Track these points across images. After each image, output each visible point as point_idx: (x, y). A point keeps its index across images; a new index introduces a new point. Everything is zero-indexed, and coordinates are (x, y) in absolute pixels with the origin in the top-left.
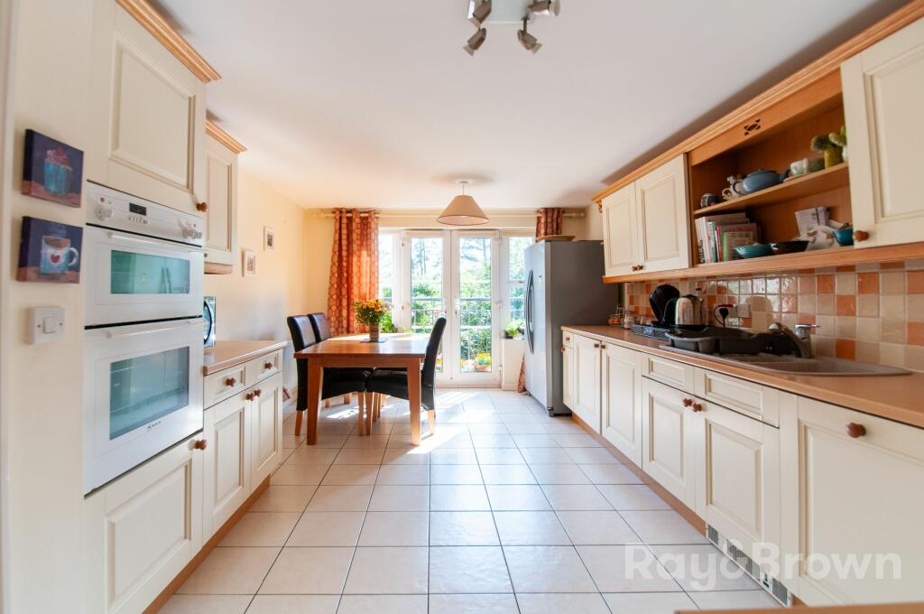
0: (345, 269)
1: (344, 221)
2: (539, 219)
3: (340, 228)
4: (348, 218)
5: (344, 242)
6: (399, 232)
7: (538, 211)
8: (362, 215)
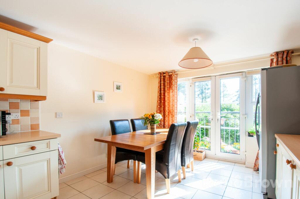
0: (163, 99)
1: (162, 77)
2: (272, 60)
3: (161, 81)
4: (163, 76)
5: (162, 87)
6: (189, 80)
7: (272, 55)
8: (170, 74)
